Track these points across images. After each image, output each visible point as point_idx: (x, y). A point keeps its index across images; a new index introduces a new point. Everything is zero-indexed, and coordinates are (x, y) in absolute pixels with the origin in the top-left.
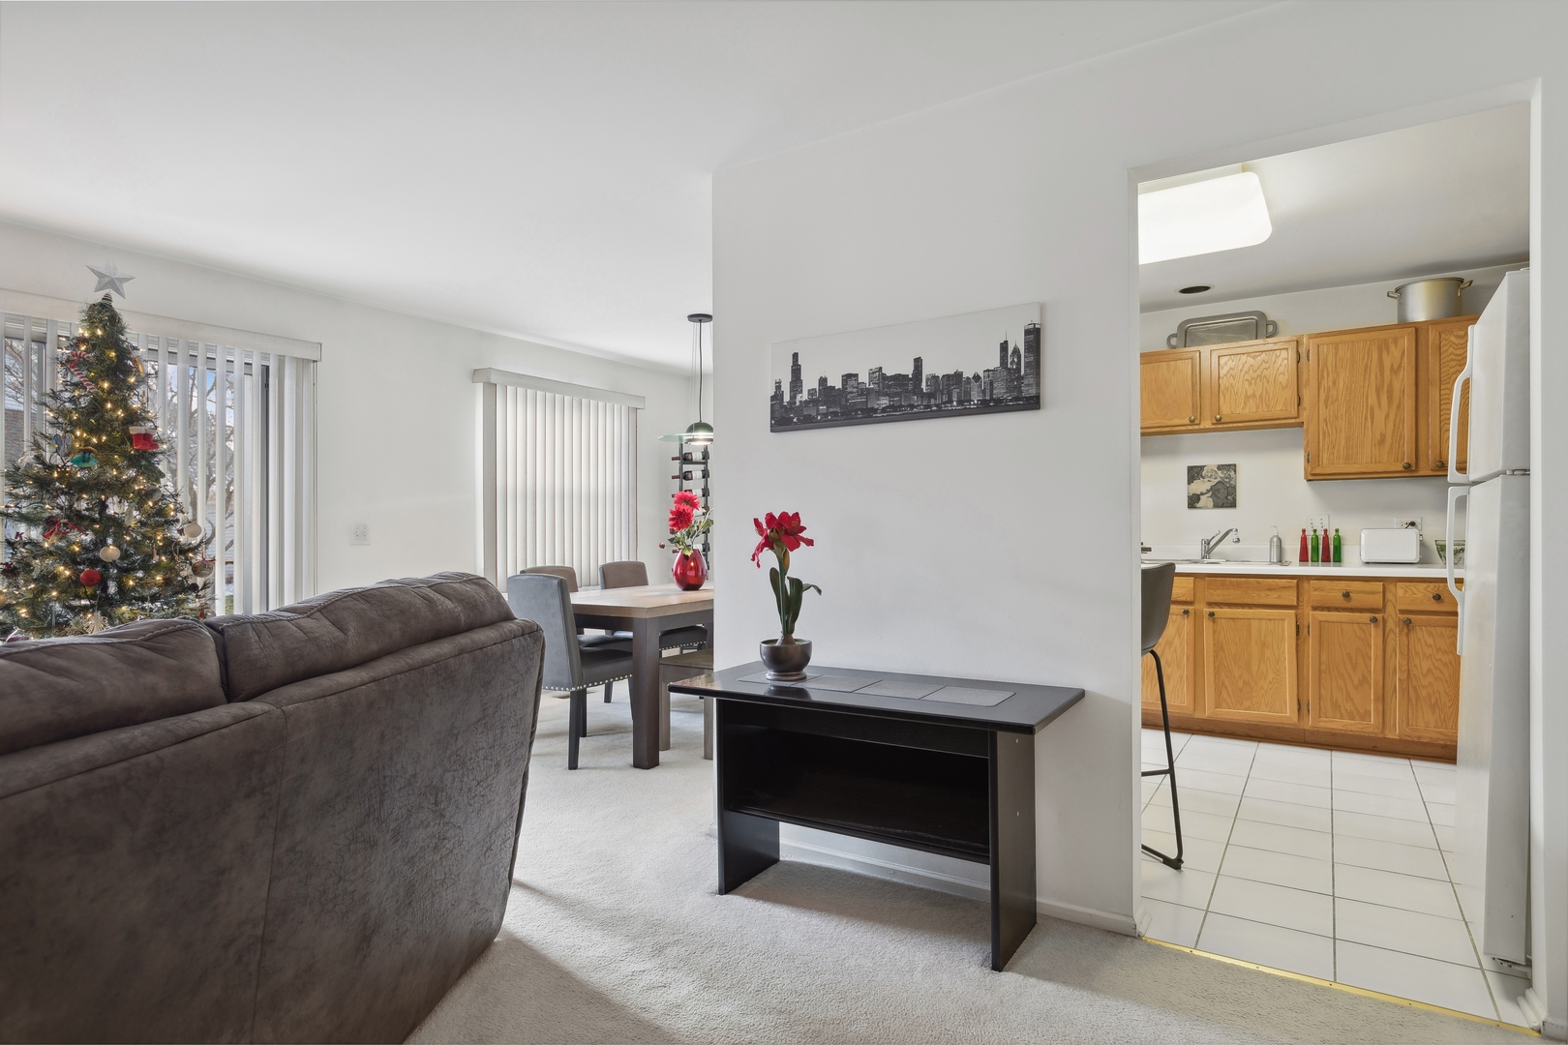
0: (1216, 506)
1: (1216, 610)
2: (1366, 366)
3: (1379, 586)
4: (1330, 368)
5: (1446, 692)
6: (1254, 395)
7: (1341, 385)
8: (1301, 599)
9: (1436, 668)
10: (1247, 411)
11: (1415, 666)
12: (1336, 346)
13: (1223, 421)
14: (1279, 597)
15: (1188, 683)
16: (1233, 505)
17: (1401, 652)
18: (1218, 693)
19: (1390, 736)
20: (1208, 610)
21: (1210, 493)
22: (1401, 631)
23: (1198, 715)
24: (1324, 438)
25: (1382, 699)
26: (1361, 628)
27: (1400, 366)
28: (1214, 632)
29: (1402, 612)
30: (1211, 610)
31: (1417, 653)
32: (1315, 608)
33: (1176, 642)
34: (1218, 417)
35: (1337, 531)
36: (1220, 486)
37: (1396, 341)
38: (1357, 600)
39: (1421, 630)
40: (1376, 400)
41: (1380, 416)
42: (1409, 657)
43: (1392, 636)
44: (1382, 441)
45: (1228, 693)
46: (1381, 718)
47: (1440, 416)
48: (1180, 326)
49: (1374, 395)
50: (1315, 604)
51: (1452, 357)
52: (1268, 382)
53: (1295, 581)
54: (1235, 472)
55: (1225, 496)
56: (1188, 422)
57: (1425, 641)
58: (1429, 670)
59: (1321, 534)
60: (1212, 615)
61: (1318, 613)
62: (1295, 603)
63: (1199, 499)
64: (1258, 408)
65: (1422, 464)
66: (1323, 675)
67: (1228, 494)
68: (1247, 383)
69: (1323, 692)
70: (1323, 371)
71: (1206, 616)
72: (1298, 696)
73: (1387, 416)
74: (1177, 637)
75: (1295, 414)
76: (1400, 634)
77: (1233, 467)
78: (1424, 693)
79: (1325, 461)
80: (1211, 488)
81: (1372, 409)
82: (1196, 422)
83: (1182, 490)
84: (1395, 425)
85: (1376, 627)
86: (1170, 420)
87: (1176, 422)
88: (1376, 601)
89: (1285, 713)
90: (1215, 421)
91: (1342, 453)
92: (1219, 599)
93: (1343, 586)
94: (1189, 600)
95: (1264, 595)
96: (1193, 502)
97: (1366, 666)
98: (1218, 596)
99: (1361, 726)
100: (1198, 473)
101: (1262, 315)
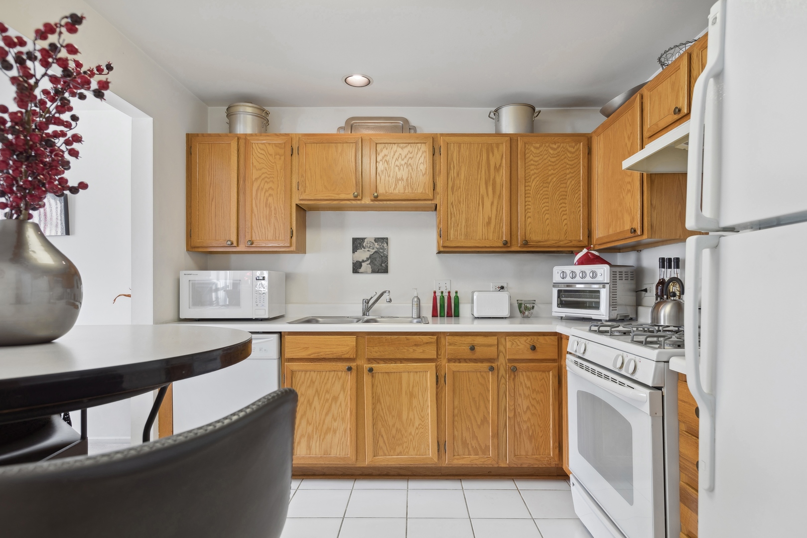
0: (374, 271)
1: (373, 366)
2: (479, 163)
3: (493, 340)
4: (455, 162)
5: (539, 426)
6: (402, 179)
7: (462, 177)
8: (439, 353)
9: (532, 405)
10: (397, 191)
11: (519, 405)
12: (459, 145)
13: (379, 198)
14: (423, 352)
15: (351, 435)
16: (386, 271)
17: (509, 394)
18: (376, 442)
19: (503, 465)
20: (367, 366)
21: (369, 261)
22: (510, 377)
23: (360, 464)
24: (451, 218)
25: (496, 435)
26: (482, 376)
27: (500, 165)
28: (373, 386)
29: (511, 361)
30: (370, 366)
31: (520, 395)
32: (449, 360)
33: (341, 397)
34: (376, 194)
35: (456, 292)
36: (376, 256)
37: (498, 145)
38: (480, 352)
39: (523, 374)
40: (485, 190)
41: (487, 203)
42: (515, 398)
43: (503, 381)
44: (489, 223)
45: (384, 442)
46: (496, 452)
47: (525, 206)
48: (348, 121)
49: (484, 186)
50: (450, 357)
51: (532, 162)
52: (412, 169)
53: (435, 337)
54: (387, 244)
55: (380, 264)
56: (351, 197)
57: (525, 384)
58: (528, 408)
59: (446, 294)
60: (371, 370)
61: (452, 364)
62: (435, 357)
63: (361, 266)
64: (405, 190)
65: (514, 242)
66: (456, 418)
67: (382, 262)
68: (397, 168)
69: (456, 433)
70: (450, 165)
71: (366, 371)
72: (438, 438)
73: (492, 203)
74: (342, 392)
75: (431, 196)
76: (509, 379)
77: (385, 240)
78: (525, 427)
79: (452, 236)
80: (370, 257)
81: (483, 198)
82: (359, 198)
83: (347, 257)
84: (497, 211)
85: (492, 374)
86: (338, 194)
87: (343, 196)
88: (491, 352)
89: (428, 454)
90: (373, 198)
91: (463, 230)
92: (376, 355)
93: (469, 340)
94: (352, 357)
95: (411, 350)
96: (357, 267)
97: (486, 408)
98: (376, 352)
99: (483, 460)
100: (360, 244)
101: (406, 121)
